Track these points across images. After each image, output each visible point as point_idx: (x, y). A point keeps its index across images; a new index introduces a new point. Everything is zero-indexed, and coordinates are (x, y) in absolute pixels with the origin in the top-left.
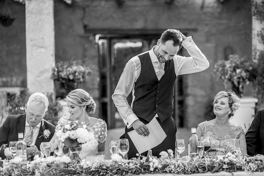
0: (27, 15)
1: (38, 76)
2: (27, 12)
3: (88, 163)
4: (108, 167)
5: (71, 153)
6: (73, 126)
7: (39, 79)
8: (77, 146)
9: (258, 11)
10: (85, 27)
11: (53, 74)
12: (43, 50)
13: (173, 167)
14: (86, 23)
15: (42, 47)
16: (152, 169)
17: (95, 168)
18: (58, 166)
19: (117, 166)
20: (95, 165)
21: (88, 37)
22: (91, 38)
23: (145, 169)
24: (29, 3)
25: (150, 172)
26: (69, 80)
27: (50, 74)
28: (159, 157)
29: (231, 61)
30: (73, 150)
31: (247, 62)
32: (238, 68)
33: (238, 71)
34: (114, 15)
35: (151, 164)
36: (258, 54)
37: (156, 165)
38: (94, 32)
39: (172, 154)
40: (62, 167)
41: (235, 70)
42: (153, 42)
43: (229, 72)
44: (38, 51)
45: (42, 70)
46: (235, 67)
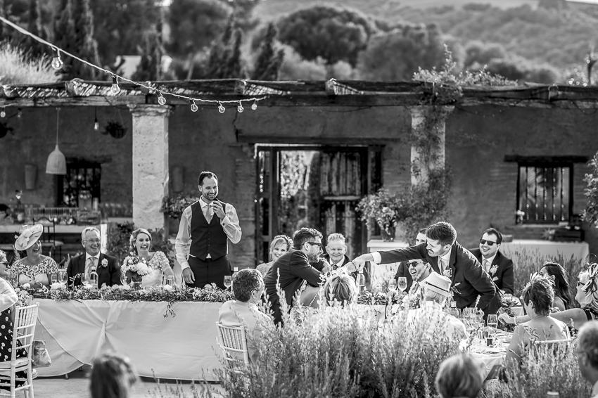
0: (135, 135)
4: (159, 295)
5: (132, 283)
7: (146, 212)
8: (138, 278)
10: (237, 132)
11: (164, 206)
12: (152, 177)
14: (238, 127)
15: (151, 174)
16: (194, 298)
23: (189, 298)
24: (137, 121)
25: (193, 300)
27: (159, 206)
30: (135, 281)
32: (386, 206)
34: (279, 117)
37: (197, 294)
40: (123, 293)
41: (381, 208)
42: (338, 156)
43: (373, 210)
44: (147, 178)
45: (151, 201)
46: (381, 204)
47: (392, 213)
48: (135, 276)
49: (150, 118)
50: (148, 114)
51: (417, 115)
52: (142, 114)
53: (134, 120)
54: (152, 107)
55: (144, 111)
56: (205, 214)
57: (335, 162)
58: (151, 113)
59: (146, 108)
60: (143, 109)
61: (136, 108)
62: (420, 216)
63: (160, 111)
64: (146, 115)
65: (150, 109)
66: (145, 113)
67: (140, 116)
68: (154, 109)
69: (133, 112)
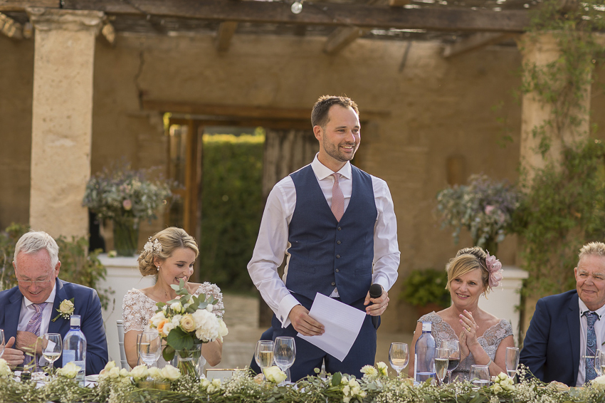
0: (38, 64)
1: (55, 200)
2: (37, 57)
3: (217, 381)
5: (179, 360)
6: (186, 306)
7: (56, 205)
8: (194, 347)
9: (537, 86)
10: (141, 94)
11: (88, 196)
12: (68, 143)
13: (390, 395)
14: (143, 86)
15: (66, 137)
16: (346, 399)
17: (233, 393)
18: (154, 385)
19: (276, 389)
20: (232, 386)
21: (148, 117)
22: (154, 120)
23: (332, 399)
24: (43, 39)
26: (123, 210)
27: (80, 196)
28: (359, 376)
29: (475, 187)
30: (184, 355)
31: (507, 190)
32: (489, 203)
33: (489, 209)
34: (208, 73)
35: (346, 390)
36: (532, 175)
37: (355, 392)
38: (160, 107)
39: (385, 371)
40: (163, 387)
41: (483, 209)
42: (291, 136)
43: (469, 211)
44: (58, 143)
45: (64, 185)
46: (481, 201)
47: (502, 218)
48: (188, 345)
49: (67, 34)
50: (65, 26)
51: (546, 47)
52: (53, 26)
53: (38, 37)
54: (73, 14)
55: (58, 22)
56: (328, 196)
57: (287, 146)
58: (71, 26)
59: (62, 15)
60: (55, 18)
61: (43, 15)
62: (559, 223)
63: (88, 21)
64: (60, 28)
65: (69, 18)
66: (60, 26)
67: (50, 30)
68: (77, 19)
69: (37, 22)
